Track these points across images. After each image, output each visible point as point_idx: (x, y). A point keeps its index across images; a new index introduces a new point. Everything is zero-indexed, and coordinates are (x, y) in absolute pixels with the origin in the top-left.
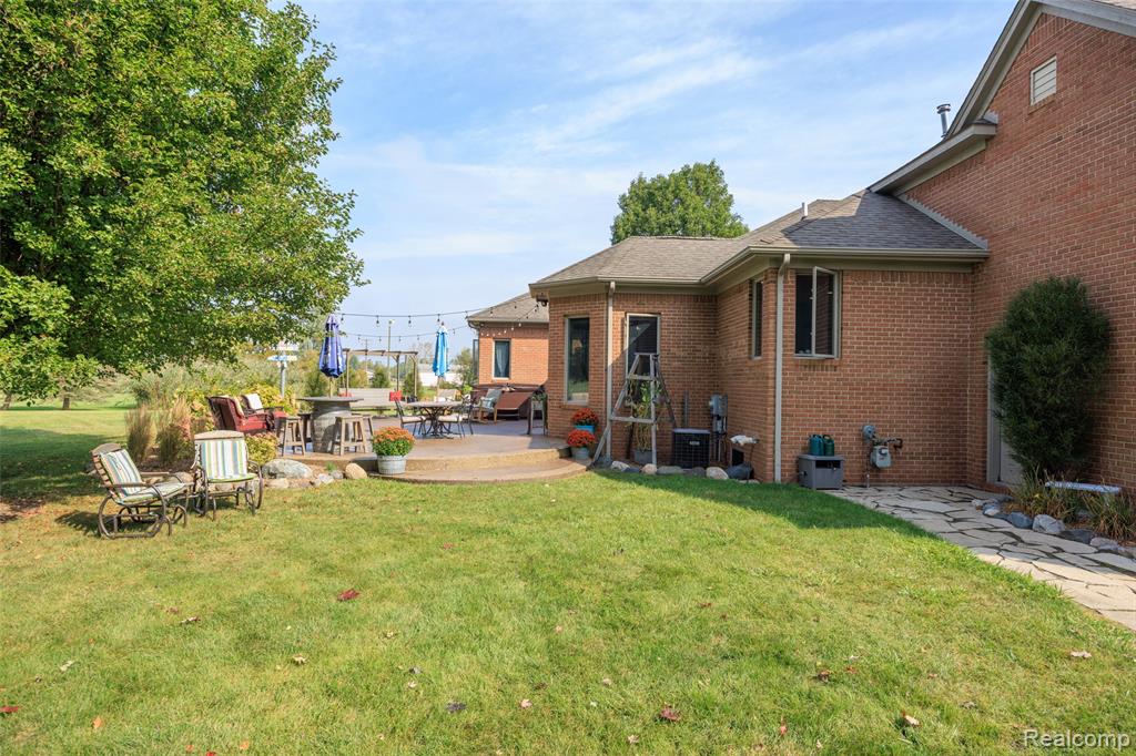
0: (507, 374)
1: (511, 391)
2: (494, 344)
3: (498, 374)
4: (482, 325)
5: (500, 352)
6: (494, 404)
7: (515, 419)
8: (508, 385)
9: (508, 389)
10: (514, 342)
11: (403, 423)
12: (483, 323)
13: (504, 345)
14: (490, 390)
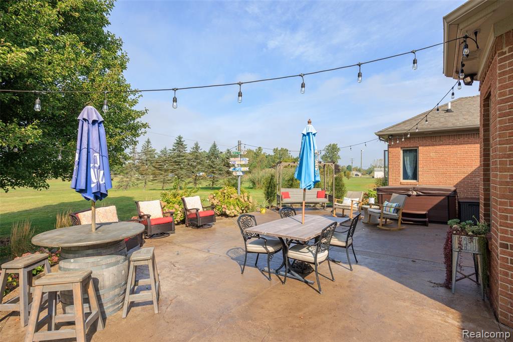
0: (415, 177)
1: (418, 195)
2: (402, 152)
3: (406, 177)
4: (390, 137)
5: (408, 159)
6: (397, 210)
7: (424, 224)
8: (415, 189)
9: (415, 193)
10: (421, 150)
11: (247, 252)
12: (392, 135)
13: (411, 153)
14: (394, 195)
